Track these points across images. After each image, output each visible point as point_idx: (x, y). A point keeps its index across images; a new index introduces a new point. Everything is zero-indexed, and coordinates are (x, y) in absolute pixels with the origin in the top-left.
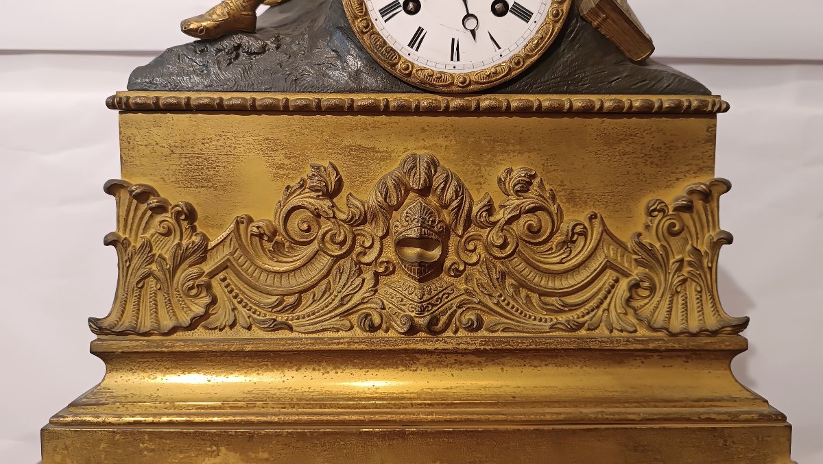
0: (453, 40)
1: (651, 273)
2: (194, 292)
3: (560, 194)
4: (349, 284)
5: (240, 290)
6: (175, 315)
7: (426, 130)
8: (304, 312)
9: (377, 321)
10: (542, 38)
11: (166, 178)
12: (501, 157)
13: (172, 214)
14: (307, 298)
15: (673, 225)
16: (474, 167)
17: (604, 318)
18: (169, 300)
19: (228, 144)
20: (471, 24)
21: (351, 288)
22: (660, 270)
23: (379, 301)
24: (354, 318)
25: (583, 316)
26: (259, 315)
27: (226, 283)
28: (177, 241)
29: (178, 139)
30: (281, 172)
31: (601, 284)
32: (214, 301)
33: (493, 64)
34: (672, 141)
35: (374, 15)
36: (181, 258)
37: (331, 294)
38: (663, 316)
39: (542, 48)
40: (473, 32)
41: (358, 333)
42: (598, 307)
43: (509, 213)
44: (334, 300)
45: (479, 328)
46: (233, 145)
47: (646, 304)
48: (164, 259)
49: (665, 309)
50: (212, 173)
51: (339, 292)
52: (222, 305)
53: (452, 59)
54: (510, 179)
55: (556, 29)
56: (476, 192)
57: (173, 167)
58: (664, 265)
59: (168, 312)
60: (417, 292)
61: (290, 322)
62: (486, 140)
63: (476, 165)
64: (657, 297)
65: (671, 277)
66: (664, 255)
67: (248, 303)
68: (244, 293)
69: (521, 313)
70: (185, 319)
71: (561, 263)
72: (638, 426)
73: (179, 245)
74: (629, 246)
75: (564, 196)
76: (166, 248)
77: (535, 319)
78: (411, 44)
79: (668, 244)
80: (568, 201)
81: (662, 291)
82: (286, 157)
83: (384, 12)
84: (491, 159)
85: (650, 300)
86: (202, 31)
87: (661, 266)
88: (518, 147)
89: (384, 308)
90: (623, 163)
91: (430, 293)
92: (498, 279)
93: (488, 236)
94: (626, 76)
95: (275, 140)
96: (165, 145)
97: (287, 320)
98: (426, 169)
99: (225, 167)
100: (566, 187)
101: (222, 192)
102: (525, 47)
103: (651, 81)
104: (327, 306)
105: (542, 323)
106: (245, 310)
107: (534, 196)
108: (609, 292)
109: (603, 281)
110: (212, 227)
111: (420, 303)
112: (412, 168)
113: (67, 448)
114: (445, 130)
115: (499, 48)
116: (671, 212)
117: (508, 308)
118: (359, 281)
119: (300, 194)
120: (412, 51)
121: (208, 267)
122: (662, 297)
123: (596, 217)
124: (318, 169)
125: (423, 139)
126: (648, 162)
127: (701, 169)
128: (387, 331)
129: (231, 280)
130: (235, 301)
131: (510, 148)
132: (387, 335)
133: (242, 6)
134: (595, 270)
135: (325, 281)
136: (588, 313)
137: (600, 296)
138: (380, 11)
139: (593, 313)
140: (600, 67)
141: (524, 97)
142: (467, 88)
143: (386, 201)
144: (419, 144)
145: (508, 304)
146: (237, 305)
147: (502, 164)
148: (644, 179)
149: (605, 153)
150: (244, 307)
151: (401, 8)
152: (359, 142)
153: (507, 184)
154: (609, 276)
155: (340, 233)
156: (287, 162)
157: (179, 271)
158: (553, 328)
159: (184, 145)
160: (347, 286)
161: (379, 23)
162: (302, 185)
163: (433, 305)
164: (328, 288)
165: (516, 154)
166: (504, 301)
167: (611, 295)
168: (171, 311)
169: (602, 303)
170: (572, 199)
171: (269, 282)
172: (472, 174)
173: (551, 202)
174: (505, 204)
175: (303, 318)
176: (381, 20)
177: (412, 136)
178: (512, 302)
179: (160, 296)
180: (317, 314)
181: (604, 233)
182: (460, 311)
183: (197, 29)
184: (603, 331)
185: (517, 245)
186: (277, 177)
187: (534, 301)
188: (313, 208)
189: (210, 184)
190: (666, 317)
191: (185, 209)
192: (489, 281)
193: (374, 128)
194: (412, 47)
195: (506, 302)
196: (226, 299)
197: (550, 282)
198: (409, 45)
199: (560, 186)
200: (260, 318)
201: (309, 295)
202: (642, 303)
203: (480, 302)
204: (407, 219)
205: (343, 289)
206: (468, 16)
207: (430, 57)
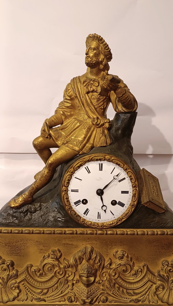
0: (98, 212)
1: (163, 283)
2: (14, 288)
3: (133, 258)
4: (64, 287)
5: (29, 288)
6: (8, 296)
7: (90, 239)
8: (50, 295)
9: (73, 299)
10: (128, 213)
11: (4, 253)
12: (114, 247)
13: (6, 265)
14: (50, 290)
15: (171, 269)
16: (105, 250)
17: (147, 298)
18: (6, 291)
19: (24, 243)
20: (104, 208)
21: (65, 288)
22: (166, 283)
23: (74, 293)
24: (66, 297)
25: (140, 297)
26: (35, 296)
27: (24, 285)
28: (8, 273)
29: (8, 241)
30: (42, 251)
31: (147, 286)
32: (20, 291)
33: (112, 220)
34: (171, 242)
35: (72, 204)
36: (9, 278)
37: (58, 290)
38: (166, 297)
39: (128, 216)
40: (105, 211)
41: (67, 302)
42: (145, 294)
43: (117, 266)
44: (59, 291)
45: (106, 301)
46: (26, 243)
47: (161, 293)
48: (4, 279)
49: (168, 295)
50: (19, 251)
51: (61, 289)
52: (23, 292)
53: (98, 218)
54: (117, 255)
55: (133, 210)
56: (106, 257)
57: (7, 250)
58: (168, 281)
59: (5, 295)
60: (86, 291)
61: (45, 299)
62: (109, 242)
63: (106, 249)
64: (165, 291)
65: (170, 285)
66: (167, 279)
67: (31, 292)
68: (30, 289)
69: (120, 296)
70: (11, 297)
71: (133, 279)
73: (9, 275)
74: (156, 275)
75: (135, 258)
76: (5, 274)
77: (125, 298)
78: (84, 213)
79: (169, 274)
80: (136, 260)
81: (166, 289)
82: (43, 247)
83: (76, 203)
84: (111, 247)
85: (163, 292)
86: (15, 207)
87: (166, 282)
88: (120, 244)
89: (75, 295)
90: (154, 249)
91: (90, 291)
92: (113, 286)
93: (110, 272)
94: (156, 223)
95: (40, 242)
96: (4, 243)
97: (44, 298)
98: (89, 254)
99: (23, 250)
100: (135, 256)
101: (22, 257)
102: (122, 215)
103: (164, 224)
104: (57, 293)
105: (127, 300)
106: (30, 294)
107: (125, 260)
108: (149, 289)
109: (147, 285)
110: (19, 267)
111: (87, 295)
112: (84, 254)
114: (96, 239)
115: (114, 215)
116: (170, 265)
117: (116, 294)
118: (67, 286)
119: (48, 259)
120: (85, 215)
121: (18, 280)
122: (166, 291)
123: (145, 266)
124: (54, 252)
125: (88, 241)
126: (163, 249)
128: (76, 302)
129: (26, 284)
130: (27, 291)
131: (117, 244)
132: (76, 304)
133: (28, 197)
134: (145, 282)
135: (56, 285)
136: (142, 296)
137: (146, 290)
138: (74, 203)
139: (144, 296)
140: (147, 220)
141: (122, 229)
142: (103, 227)
143: (76, 263)
144: (87, 243)
145: (116, 293)
146: (28, 292)
147: (114, 249)
148: (161, 254)
149: (149, 245)
150: (30, 293)
151: (81, 202)
152: (67, 242)
153: (116, 256)
154: (149, 284)
155: (61, 271)
156: (44, 248)
157: (9, 282)
158: (130, 301)
159: (10, 243)
160: (63, 288)
161: (74, 207)
162: (49, 256)
163: (91, 295)
164: (57, 288)
165: (119, 246)
166: (115, 292)
167: (150, 290)
168: (6, 294)
169: (147, 292)
170: (137, 259)
171: (38, 285)
172: (105, 252)
173: (130, 261)
174: (116, 263)
175: (49, 297)
176: (75, 206)
177: (85, 240)
178: (117, 292)
179: (3, 289)
180: (54, 296)
181: (148, 271)
182: (100, 296)
183: (14, 206)
184: (147, 302)
185: (119, 275)
186: (40, 252)
187: (124, 291)
188: (52, 264)
189: (19, 255)
190: (168, 298)
191: (10, 264)
192: (110, 286)
193: (72, 238)
194: (85, 214)
195: (116, 292)
196: (24, 290)
197: (130, 285)
198: (84, 214)
199: (134, 255)
200: (35, 297)
201: (51, 289)
202: (160, 292)
203: (107, 293)
204: (83, 270)
205: (62, 288)
206: (104, 206)
207: (91, 218)
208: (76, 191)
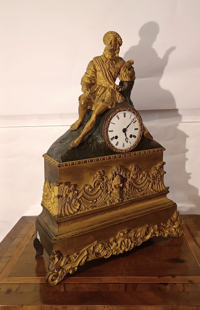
0: (123, 143)
1: (154, 181)
2: (76, 204)
5: (85, 201)
6: (72, 210)
7: (118, 161)
9: (112, 201)
10: (138, 141)
13: (71, 188)
15: (158, 172)
17: (148, 191)
18: (71, 207)
21: (106, 196)
24: (107, 202)
25: (145, 192)
26: (89, 206)
27: (82, 200)
28: (72, 194)
30: (92, 174)
31: (147, 185)
33: (130, 147)
39: (138, 143)
40: (127, 141)
41: (108, 205)
43: (133, 175)
44: (103, 199)
45: (129, 198)
46: (83, 170)
48: (70, 198)
49: (157, 187)
50: (78, 177)
53: (123, 147)
55: (140, 139)
58: (156, 179)
60: (119, 194)
64: (155, 186)
65: (157, 181)
66: (156, 177)
67: (87, 203)
70: (75, 210)
71: (140, 182)
72: (156, 211)
74: (151, 177)
76: (70, 196)
79: (157, 175)
81: (156, 184)
82: (92, 171)
83: (111, 139)
84: (129, 165)
89: (113, 199)
93: (129, 180)
97: (95, 205)
98: (120, 170)
99: (81, 175)
101: (80, 181)
102: (135, 143)
104: (102, 201)
105: (138, 195)
107: (136, 171)
111: (120, 197)
112: (118, 170)
113: (58, 246)
114: (121, 160)
115: (131, 144)
116: (157, 170)
118: (107, 194)
119: (96, 179)
120: (116, 146)
121: (78, 198)
123: (146, 172)
124: (100, 173)
125: (117, 163)
126: (153, 161)
127: (161, 161)
128: (113, 203)
130: (84, 204)
131: (132, 162)
134: (146, 183)
135: (100, 196)
141: (135, 152)
142: (126, 152)
143: (113, 177)
147: (131, 165)
148: (152, 164)
149: (147, 160)
150: (86, 205)
151: (114, 138)
152: (106, 165)
153: (132, 169)
154: (148, 183)
155: (104, 185)
157: (72, 200)
158: (140, 196)
161: (111, 141)
162: (97, 176)
167: (149, 187)
169: (147, 189)
171: (90, 198)
174: (132, 173)
175: (98, 204)
177: (115, 162)
178: (133, 192)
180: (100, 203)
181: (147, 175)
182: (125, 196)
184: (148, 194)
185: (134, 181)
187: (137, 190)
190: (157, 189)
192: (130, 189)
196: (82, 204)
197: (139, 186)
201: (98, 199)
203: (128, 193)
205: (104, 196)
206: (126, 138)
207: (120, 147)
208: (112, 131)
